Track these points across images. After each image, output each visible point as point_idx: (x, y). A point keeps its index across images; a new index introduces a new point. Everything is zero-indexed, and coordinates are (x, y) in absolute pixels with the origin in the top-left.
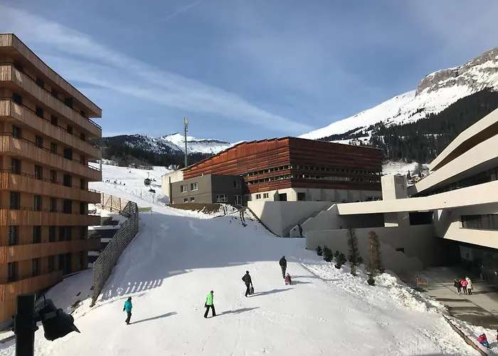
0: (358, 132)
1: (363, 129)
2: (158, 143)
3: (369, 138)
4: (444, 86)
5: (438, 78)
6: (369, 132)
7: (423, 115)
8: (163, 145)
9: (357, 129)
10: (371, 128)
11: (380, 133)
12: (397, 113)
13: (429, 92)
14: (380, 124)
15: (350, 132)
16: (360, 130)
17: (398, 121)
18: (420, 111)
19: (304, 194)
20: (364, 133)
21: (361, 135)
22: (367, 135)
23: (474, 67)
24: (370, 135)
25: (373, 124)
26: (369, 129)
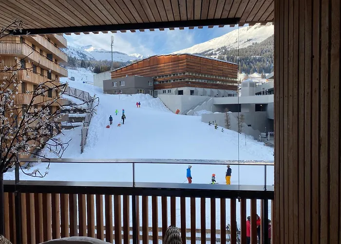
1: (213, 50)
2: (77, 52)
3: (217, 56)
6: (217, 53)
7: (250, 43)
8: (81, 54)
9: (210, 50)
10: (219, 50)
11: (224, 54)
12: (235, 41)
14: (224, 48)
15: (206, 52)
16: (211, 51)
17: (235, 46)
18: (249, 40)
19: (193, 91)
20: (214, 53)
21: (212, 54)
22: (216, 54)
25: (220, 47)
26: (217, 51)
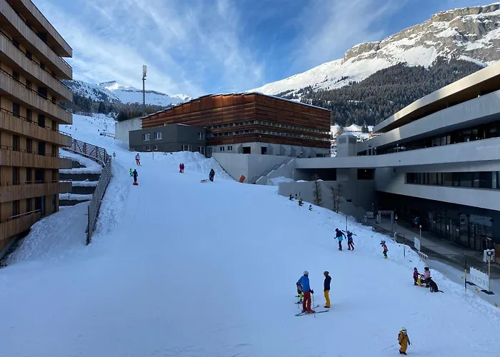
0: (289, 94)
1: (293, 92)
2: (94, 90)
3: (299, 100)
4: (366, 58)
5: (363, 49)
6: (298, 95)
7: (346, 83)
8: (100, 93)
9: (289, 91)
10: (301, 91)
11: (309, 97)
12: (324, 79)
13: (353, 62)
14: (309, 88)
15: (282, 94)
16: (291, 93)
17: (324, 87)
18: (344, 78)
19: (266, 148)
20: (294, 95)
21: (291, 97)
22: (297, 97)
23: (392, 43)
24: (300, 98)
25: (303, 87)
26: (299, 93)
